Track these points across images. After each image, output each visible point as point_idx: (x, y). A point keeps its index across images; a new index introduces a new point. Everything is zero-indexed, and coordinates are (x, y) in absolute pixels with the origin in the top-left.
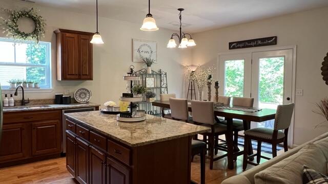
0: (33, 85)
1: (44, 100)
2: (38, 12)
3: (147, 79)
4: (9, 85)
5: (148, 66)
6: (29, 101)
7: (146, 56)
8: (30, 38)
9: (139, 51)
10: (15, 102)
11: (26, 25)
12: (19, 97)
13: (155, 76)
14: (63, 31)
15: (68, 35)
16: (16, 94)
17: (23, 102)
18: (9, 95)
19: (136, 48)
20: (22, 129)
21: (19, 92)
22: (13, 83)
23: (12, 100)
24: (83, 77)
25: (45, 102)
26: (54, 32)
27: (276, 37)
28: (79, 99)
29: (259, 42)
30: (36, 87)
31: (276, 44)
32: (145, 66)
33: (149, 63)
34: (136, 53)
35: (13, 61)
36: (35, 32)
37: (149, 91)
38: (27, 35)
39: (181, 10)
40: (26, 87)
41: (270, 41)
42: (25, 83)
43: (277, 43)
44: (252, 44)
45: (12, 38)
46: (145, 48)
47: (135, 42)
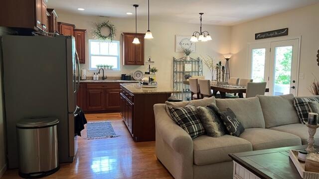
0: (109, 68)
1: (115, 77)
2: (111, 23)
3: (186, 65)
4: (96, 67)
5: (187, 55)
6: (106, 78)
7: (187, 47)
8: (107, 39)
9: (180, 44)
10: (99, 78)
11: (105, 31)
12: (101, 75)
13: (194, 62)
14: (126, 34)
15: (128, 36)
16: (99, 73)
17: (103, 78)
18: (96, 74)
19: (178, 41)
20: (101, 93)
21: (101, 72)
22: (99, 66)
23: (98, 76)
24: (138, 63)
25: (116, 78)
26: (122, 34)
27: (287, 29)
28: (135, 78)
29: (276, 33)
30: (111, 69)
31: (287, 35)
32: (185, 55)
33: (188, 53)
34: (178, 46)
35: (99, 54)
36: (110, 35)
37: (188, 74)
38: (106, 37)
39: (201, 14)
40: (105, 69)
41: (283, 32)
42: (105, 66)
43: (289, 34)
44: (271, 35)
45: (97, 40)
46: (185, 42)
47: (177, 38)
